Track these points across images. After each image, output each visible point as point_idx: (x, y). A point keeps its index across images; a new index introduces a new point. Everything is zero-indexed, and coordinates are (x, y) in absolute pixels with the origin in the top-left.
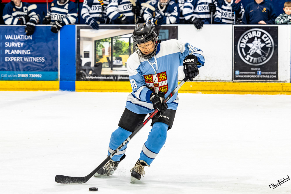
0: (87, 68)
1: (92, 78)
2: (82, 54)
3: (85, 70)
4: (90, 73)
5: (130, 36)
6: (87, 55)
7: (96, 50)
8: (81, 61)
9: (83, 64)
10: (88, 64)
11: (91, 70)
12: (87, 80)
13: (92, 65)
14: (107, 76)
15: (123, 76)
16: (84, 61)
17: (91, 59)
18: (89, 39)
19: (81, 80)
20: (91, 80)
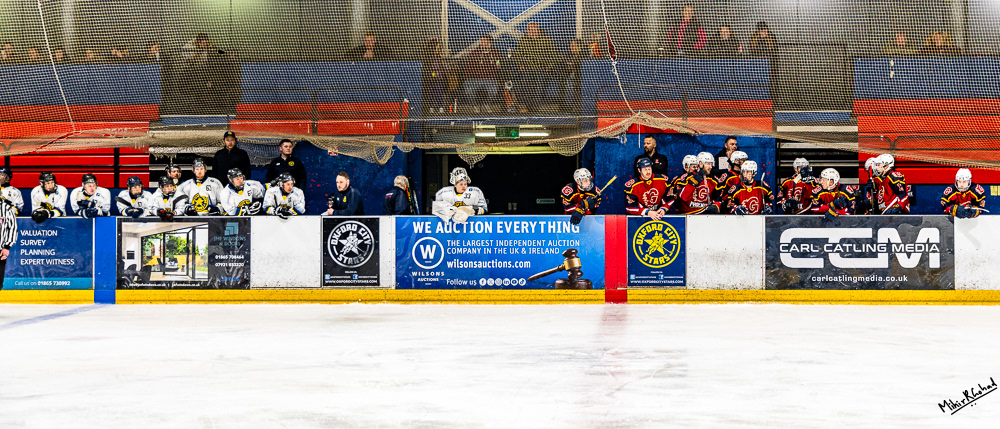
0: (130, 272)
1: (137, 285)
2: (125, 254)
3: (128, 276)
4: (136, 278)
5: (187, 230)
6: (131, 256)
7: (142, 249)
8: (123, 263)
9: (126, 268)
10: (133, 267)
11: (137, 275)
12: (131, 288)
13: (138, 268)
14: (158, 282)
15: (179, 282)
16: (128, 263)
17: (137, 261)
18: (135, 235)
19: (124, 288)
20: (137, 288)
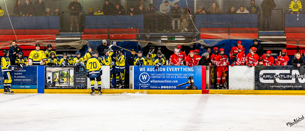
0: (49, 83)
1: (51, 87)
2: (47, 78)
3: (48, 85)
4: (51, 85)
5: (67, 70)
6: (49, 78)
7: (53, 76)
8: (47, 81)
9: (47, 82)
10: (50, 82)
11: (51, 84)
12: (49, 89)
13: (52, 82)
14: (58, 87)
15: (64, 87)
17: (51, 80)
18: (50, 71)
19: (47, 89)
20: (51, 89)
